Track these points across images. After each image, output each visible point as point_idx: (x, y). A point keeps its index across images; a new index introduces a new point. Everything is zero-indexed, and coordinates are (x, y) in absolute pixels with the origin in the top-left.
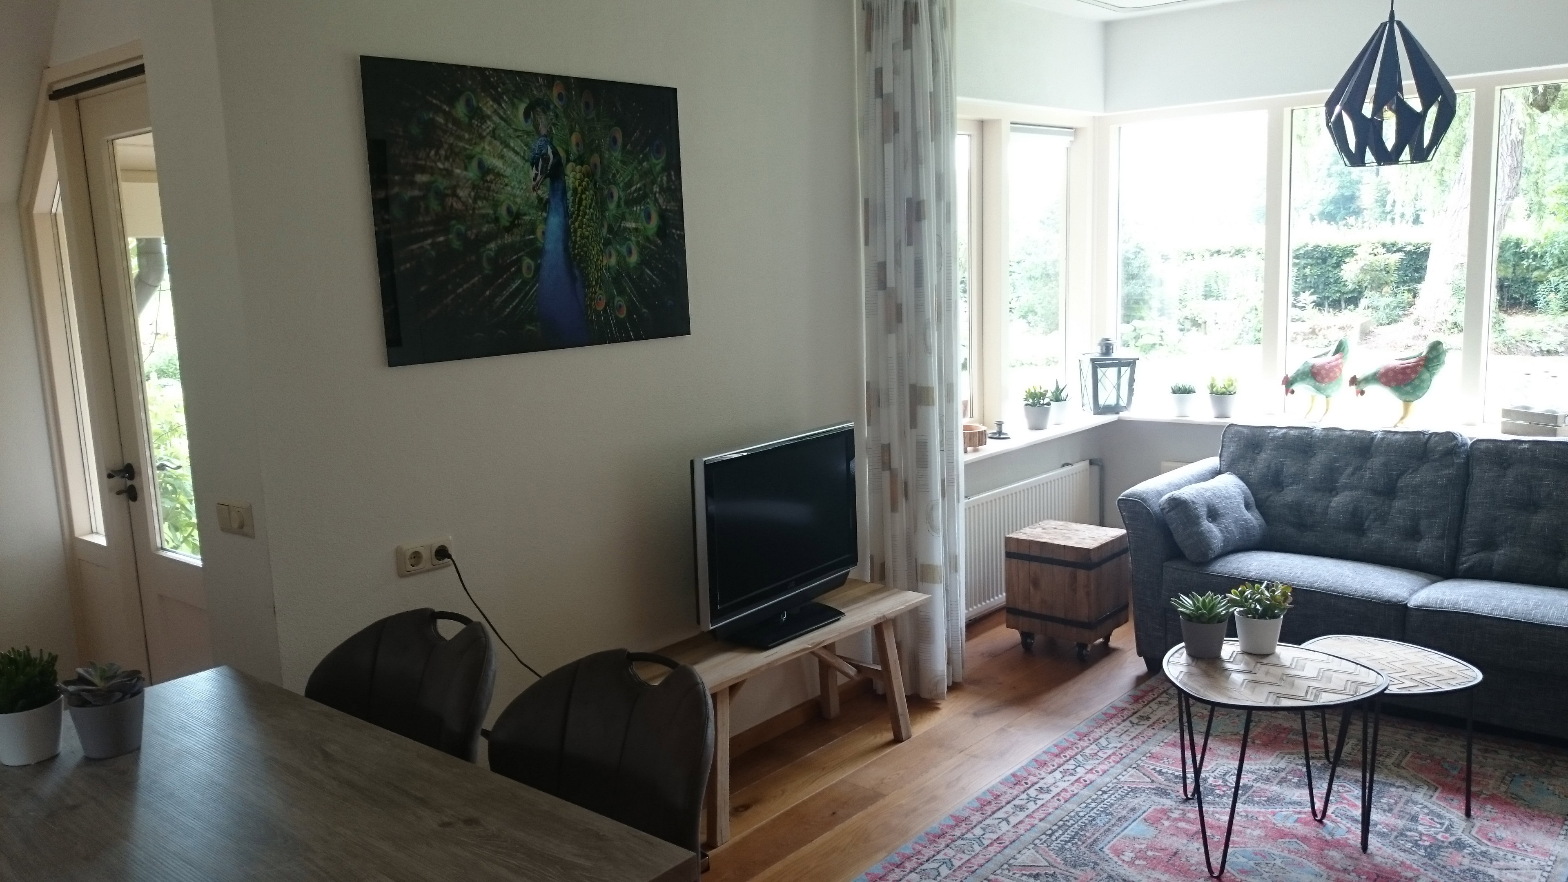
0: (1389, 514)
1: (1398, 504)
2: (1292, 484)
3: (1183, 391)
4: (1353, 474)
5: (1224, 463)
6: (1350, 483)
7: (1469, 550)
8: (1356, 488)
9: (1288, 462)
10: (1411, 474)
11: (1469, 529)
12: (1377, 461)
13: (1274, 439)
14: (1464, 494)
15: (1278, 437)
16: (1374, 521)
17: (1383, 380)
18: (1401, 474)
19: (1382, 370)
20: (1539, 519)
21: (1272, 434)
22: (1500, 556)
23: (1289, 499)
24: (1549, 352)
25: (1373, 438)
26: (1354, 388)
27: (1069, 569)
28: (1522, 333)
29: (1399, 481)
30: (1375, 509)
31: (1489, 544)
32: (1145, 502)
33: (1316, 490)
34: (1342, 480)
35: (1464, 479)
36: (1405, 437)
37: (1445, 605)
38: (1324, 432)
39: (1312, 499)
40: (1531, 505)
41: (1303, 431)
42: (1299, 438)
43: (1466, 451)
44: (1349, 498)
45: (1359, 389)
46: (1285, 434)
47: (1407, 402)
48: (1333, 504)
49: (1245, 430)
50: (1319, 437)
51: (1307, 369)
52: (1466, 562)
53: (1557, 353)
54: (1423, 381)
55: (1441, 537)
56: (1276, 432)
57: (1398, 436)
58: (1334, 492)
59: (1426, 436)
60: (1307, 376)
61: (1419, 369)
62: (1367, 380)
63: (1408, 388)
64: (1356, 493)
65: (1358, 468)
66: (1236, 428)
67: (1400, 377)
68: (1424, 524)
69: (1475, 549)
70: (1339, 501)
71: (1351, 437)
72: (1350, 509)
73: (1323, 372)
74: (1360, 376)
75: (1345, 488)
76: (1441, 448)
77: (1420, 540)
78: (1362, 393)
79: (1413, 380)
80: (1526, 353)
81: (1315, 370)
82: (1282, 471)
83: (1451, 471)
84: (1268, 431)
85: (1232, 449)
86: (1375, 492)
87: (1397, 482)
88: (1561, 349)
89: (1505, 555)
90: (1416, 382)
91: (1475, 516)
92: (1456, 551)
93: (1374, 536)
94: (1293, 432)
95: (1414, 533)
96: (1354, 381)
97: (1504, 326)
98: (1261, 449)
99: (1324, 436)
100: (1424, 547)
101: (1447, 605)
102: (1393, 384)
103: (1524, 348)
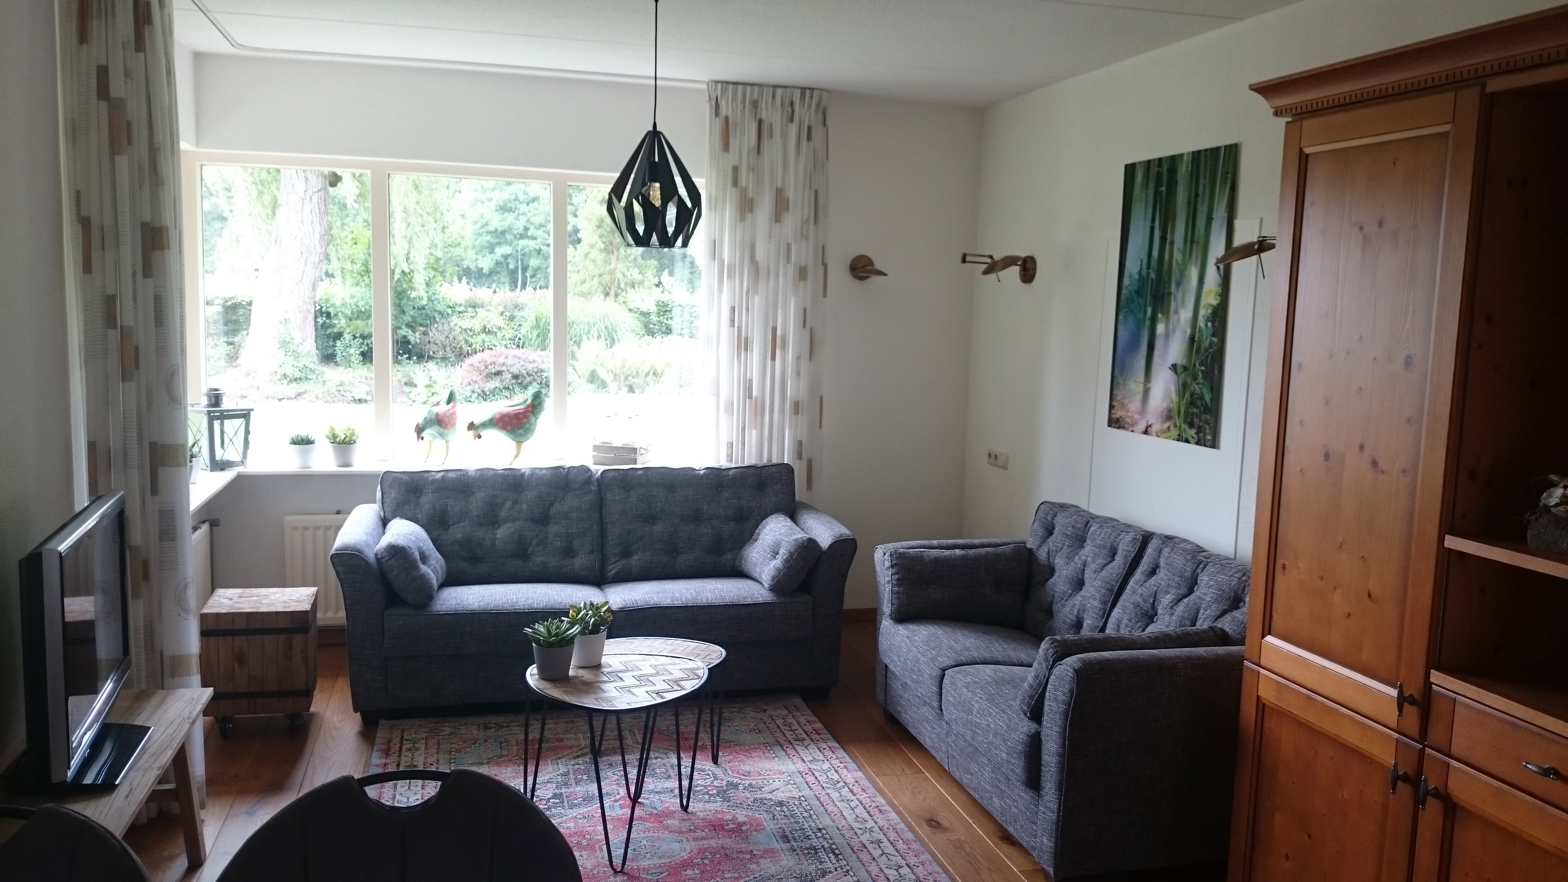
0: (547, 538)
1: (553, 529)
2: (458, 522)
3: (304, 442)
4: (512, 507)
5: (387, 509)
6: (511, 515)
7: (613, 560)
8: (518, 519)
9: (451, 502)
10: (560, 502)
11: (610, 543)
12: (530, 494)
13: (434, 481)
14: (601, 515)
15: (438, 480)
16: (538, 546)
17: (501, 424)
18: (552, 504)
19: (498, 416)
20: (659, 528)
21: (431, 478)
22: (636, 561)
23: (459, 536)
24: (360, 401)
25: (523, 475)
26: (472, 433)
27: (283, 637)
28: (337, 384)
29: (551, 509)
30: (537, 536)
31: (626, 553)
32: (361, 553)
33: (482, 525)
34: (503, 514)
35: (600, 503)
36: (549, 472)
37: (640, 603)
38: (479, 473)
39: (480, 533)
40: (651, 518)
41: (459, 473)
42: (457, 479)
43: (598, 479)
44: (512, 529)
45: (477, 434)
46: (443, 477)
47: (519, 443)
48: (498, 536)
49: (404, 477)
50: (475, 477)
51: (433, 417)
52: (612, 570)
53: (366, 401)
54: (531, 425)
55: (592, 552)
56: (433, 476)
57: (545, 471)
58: (496, 525)
59: (566, 470)
60: (434, 424)
61: (528, 414)
62: (484, 425)
63: (521, 431)
64: (519, 524)
65: (515, 502)
66: (393, 474)
67: (515, 421)
68: (576, 543)
69: (617, 558)
70: (503, 532)
71: (505, 475)
72: (516, 538)
73: (446, 419)
74: (477, 422)
75: (507, 520)
76: (580, 478)
77: (574, 557)
78: (479, 437)
79: (525, 424)
80: (343, 401)
81: (439, 417)
82: (447, 510)
83: (590, 497)
84: (426, 475)
85: (393, 495)
86: (534, 521)
87: (549, 509)
88: (368, 398)
89: (640, 559)
90: (527, 426)
91: (614, 532)
92: (603, 562)
93: (539, 559)
94: (450, 475)
95: (569, 552)
96: (471, 426)
97: (326, 378)
98: (421, 492)
99: (479, 476)
100: (580, 562)
101: (641, 603)
102: (509, 428)
103: (341, 398)
